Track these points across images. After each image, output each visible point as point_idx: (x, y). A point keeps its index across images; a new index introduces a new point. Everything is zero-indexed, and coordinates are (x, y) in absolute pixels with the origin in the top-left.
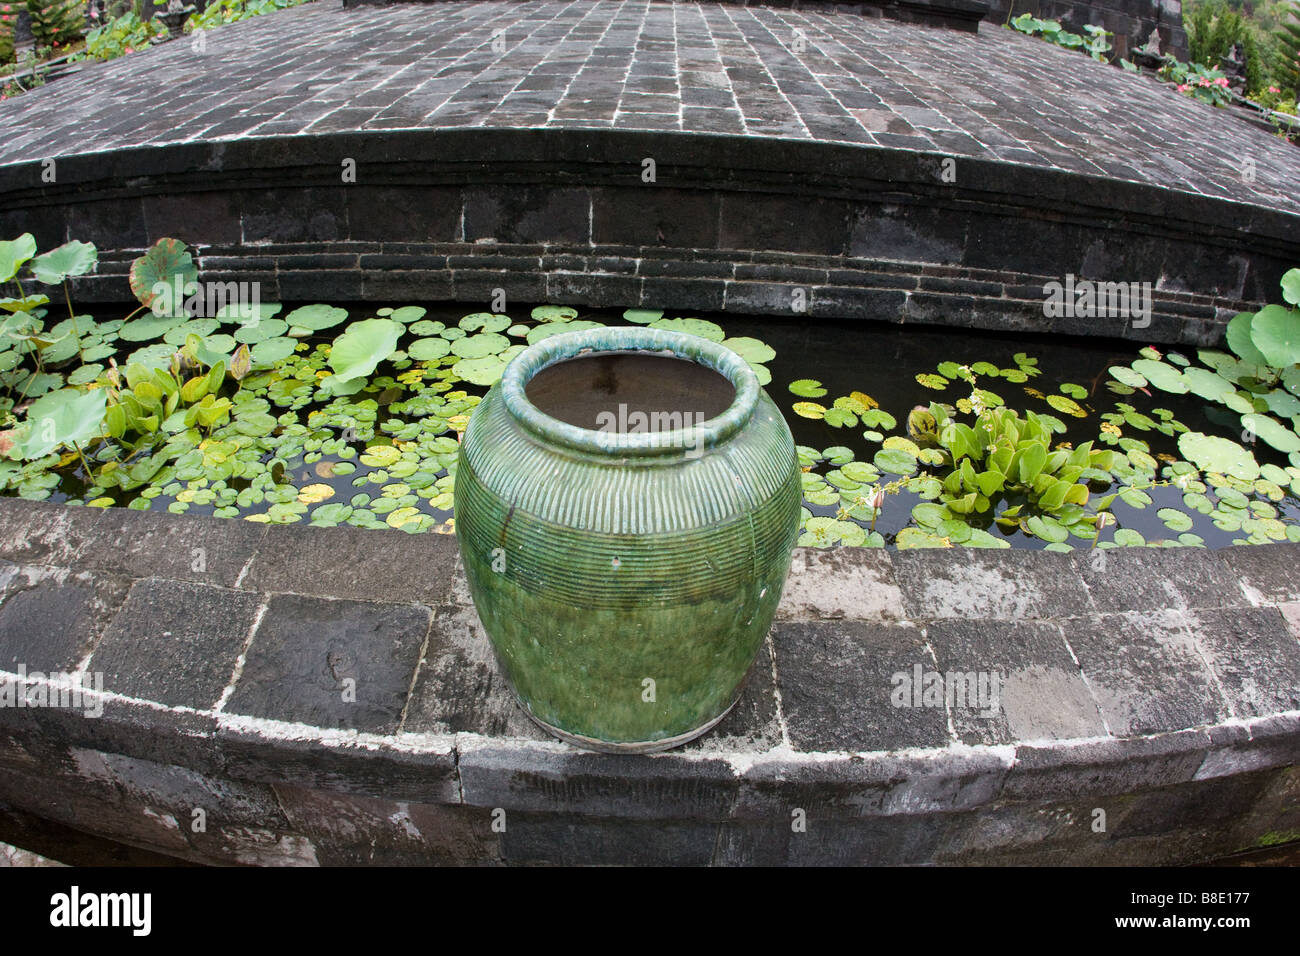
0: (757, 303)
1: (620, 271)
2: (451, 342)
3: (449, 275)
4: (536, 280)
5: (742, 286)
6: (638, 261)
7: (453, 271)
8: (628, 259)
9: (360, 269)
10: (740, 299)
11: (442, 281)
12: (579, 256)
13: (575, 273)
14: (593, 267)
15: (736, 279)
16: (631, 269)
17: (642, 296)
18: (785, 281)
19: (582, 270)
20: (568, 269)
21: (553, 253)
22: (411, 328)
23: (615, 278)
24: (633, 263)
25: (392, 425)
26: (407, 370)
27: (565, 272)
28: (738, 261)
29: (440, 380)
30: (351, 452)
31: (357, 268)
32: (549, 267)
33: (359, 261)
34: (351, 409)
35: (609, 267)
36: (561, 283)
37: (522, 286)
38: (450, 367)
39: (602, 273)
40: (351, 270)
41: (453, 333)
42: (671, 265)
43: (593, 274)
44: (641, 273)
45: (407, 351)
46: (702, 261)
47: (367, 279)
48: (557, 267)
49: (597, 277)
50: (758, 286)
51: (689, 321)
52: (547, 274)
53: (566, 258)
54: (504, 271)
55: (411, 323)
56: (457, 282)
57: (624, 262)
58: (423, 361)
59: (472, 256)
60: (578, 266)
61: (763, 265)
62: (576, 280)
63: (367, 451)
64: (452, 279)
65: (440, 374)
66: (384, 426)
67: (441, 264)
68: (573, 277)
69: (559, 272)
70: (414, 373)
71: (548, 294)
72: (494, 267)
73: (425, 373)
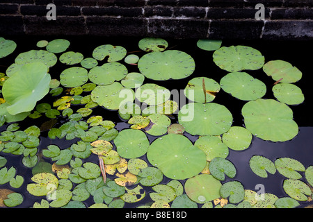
0: (284, 34)
1: (195, 16)
2: (88, 70)
3: (83, 20)
4: (142, 23)
5: (275, 23)
6: (207, 9)
7: (85, 17)
8: (200, 8)
9: (20, 15)
10: (273, 32)
11: (79, 23)
12: (168, 7)
13: (166, 18)
14: (178, 14)
15: (272, 19)
16: (202, 14)
17: (209, 32)
18: (304, 19)
19: (170, 16)
20: (162, 16)
21: (151, 5)
22: (61, 58)
23: (192, 21)
24: (204, 10)
25: (52, 151)
26: (60, 97)
27: (159, 18)
28: (273, 6)
29: (83, 106)
30: (20, 181)
31: (18, 14)
32: (149, 14)
33: (19, 9)
34: (20, 136)
35: (187, 13)
36: (156, 25)
37: (131, 27)
38: (89, 93)
39: (183, 18)
40: (15, 15)
41: (89, 62)
42: (228, 11)
43: (177, 18)
44: (209, 17)
45: (59, 79)
46: (249, 8)
47: (27, 21)
48: (154, 15)
49: (180, 20)
50: (286, 23)
51: (239, 47)
52: (148, 19)
53: (159, 8)
54: (119, 17)
55: (61, 54)
56: (89, 24)
57: (198, 10)
58: (70, 88)
59: (97, 7)
60: (168, 13)
61: (291, 9)
62: (167, 23)
63: (33, 179)
64: (85, 22)
65: (83, 100)
66: (45, 153)
67: (77, 12)
68: (165, 20)
69: (155, 17)
70: (65, 99)
71: (149, 31)
72: (112, 15)
73: (73, 99)
